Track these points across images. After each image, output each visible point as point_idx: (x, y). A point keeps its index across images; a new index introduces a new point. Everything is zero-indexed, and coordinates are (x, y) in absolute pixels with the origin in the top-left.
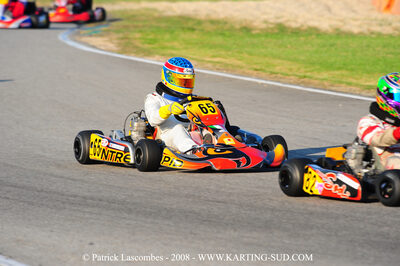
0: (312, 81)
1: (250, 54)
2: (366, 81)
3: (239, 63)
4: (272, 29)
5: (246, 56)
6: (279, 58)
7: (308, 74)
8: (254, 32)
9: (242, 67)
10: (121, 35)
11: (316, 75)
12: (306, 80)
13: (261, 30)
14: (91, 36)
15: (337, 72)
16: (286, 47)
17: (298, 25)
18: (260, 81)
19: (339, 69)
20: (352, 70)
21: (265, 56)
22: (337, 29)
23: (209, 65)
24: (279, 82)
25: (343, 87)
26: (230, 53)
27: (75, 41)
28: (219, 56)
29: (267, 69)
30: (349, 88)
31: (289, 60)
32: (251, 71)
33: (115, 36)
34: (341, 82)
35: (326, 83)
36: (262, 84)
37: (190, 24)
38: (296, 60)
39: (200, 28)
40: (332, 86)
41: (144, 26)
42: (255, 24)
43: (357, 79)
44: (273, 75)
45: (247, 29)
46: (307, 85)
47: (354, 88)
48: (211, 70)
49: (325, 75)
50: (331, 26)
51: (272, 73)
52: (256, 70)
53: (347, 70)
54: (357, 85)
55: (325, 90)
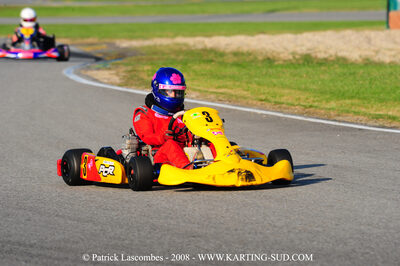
0: (318, 111)
1: (259, 84)
2: (376, 110)
3: (245, 93)
4: (297, 60)
5: (255, 86)
6: (290, 87)
7: (316, 104)
8: (276, 63)
9: (245, 98)
10: (130, 68)
11: (324, 105)
12: (312, 109)
13: (285, 61)
14: (98, 69)
15: (348, 101)
16: (301, 77)
17: (326, 56)
18: (259, 112)
19: (352, 97)
20: (365, 98)
21: (275, 85)
22: (367, 59)
23: (212, 96)
24: (281, 112)
25: (350, 117)
26: (237, 83)
27: (79, 74)
28: (226, 87)
29: (273, 100)
30: (356, 117)
31: (299, 89)
32: (255, 102)
33: (123, 69)
34: (348, 112)
35: (332, 113)
36: (262, 114)
37: (211, 56)
38: (306, 89)
39: (220, 59)
40: (339, 115)
41: (159, 59)
42: (282, 56)
43: (367, 108)
44: (278, 106)
45: (270, 61)
46: (309, 115)
47: (361, 118)
48: (213, 101)
49: (333, 104)
50: (360, 56)
51: (276, 103)
52: (262, 100)
53: (359, 98)
54: (365, 114)
55: (328, 120)
